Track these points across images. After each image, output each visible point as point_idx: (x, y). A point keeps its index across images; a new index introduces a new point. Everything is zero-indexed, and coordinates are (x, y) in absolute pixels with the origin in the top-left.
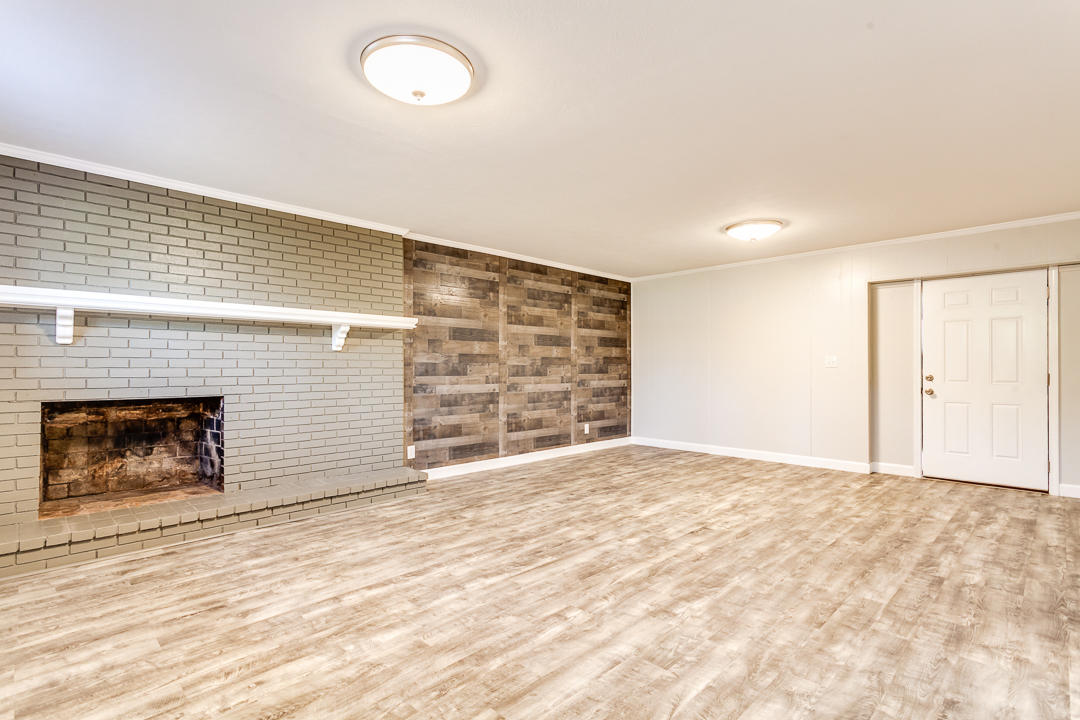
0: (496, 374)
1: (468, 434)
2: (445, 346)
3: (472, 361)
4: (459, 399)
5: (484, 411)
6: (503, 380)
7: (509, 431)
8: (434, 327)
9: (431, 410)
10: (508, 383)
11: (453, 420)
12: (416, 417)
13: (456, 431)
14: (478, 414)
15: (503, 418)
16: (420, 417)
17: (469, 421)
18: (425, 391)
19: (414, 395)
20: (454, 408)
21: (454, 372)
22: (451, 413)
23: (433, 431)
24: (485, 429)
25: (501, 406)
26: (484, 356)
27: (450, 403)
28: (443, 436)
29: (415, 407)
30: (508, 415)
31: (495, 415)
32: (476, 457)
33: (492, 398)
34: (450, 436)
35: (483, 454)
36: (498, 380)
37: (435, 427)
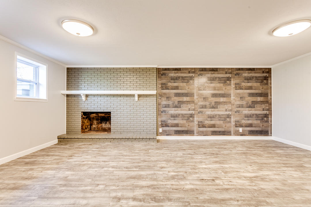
0: (194, 107)
1: (181, 127)
2: (172, 99)
3: (183, 103)
4: (178, 116)
5: (188, 120)
6: (196, 109)
7: (199, 127)
8: (168, 93)
9: (167, 118)
10: (198, 111)
11: (176, 122)
12: (162, 120)
13: (177, 125)
14: (186, 121)
15: (196, 123)
16: (164, 120)
17: (182, 123)
18: (165, 112)
19: (162, 113)
20: (176, 118)
21: (176, 107)
22: (175, 120)
23: (168, 125)
24: (188, 126)
25: (195, 119)
26: (188, 101)
27: (174, 116)
28: (172, 127)
29: (162, 117)
30: (199, 122)
31: (193, 121)
32: (185, 135)
33: (192, 116)
34: (174, 127)
35: (187, 134)
36: (194, 110)
37: (169, 123)
